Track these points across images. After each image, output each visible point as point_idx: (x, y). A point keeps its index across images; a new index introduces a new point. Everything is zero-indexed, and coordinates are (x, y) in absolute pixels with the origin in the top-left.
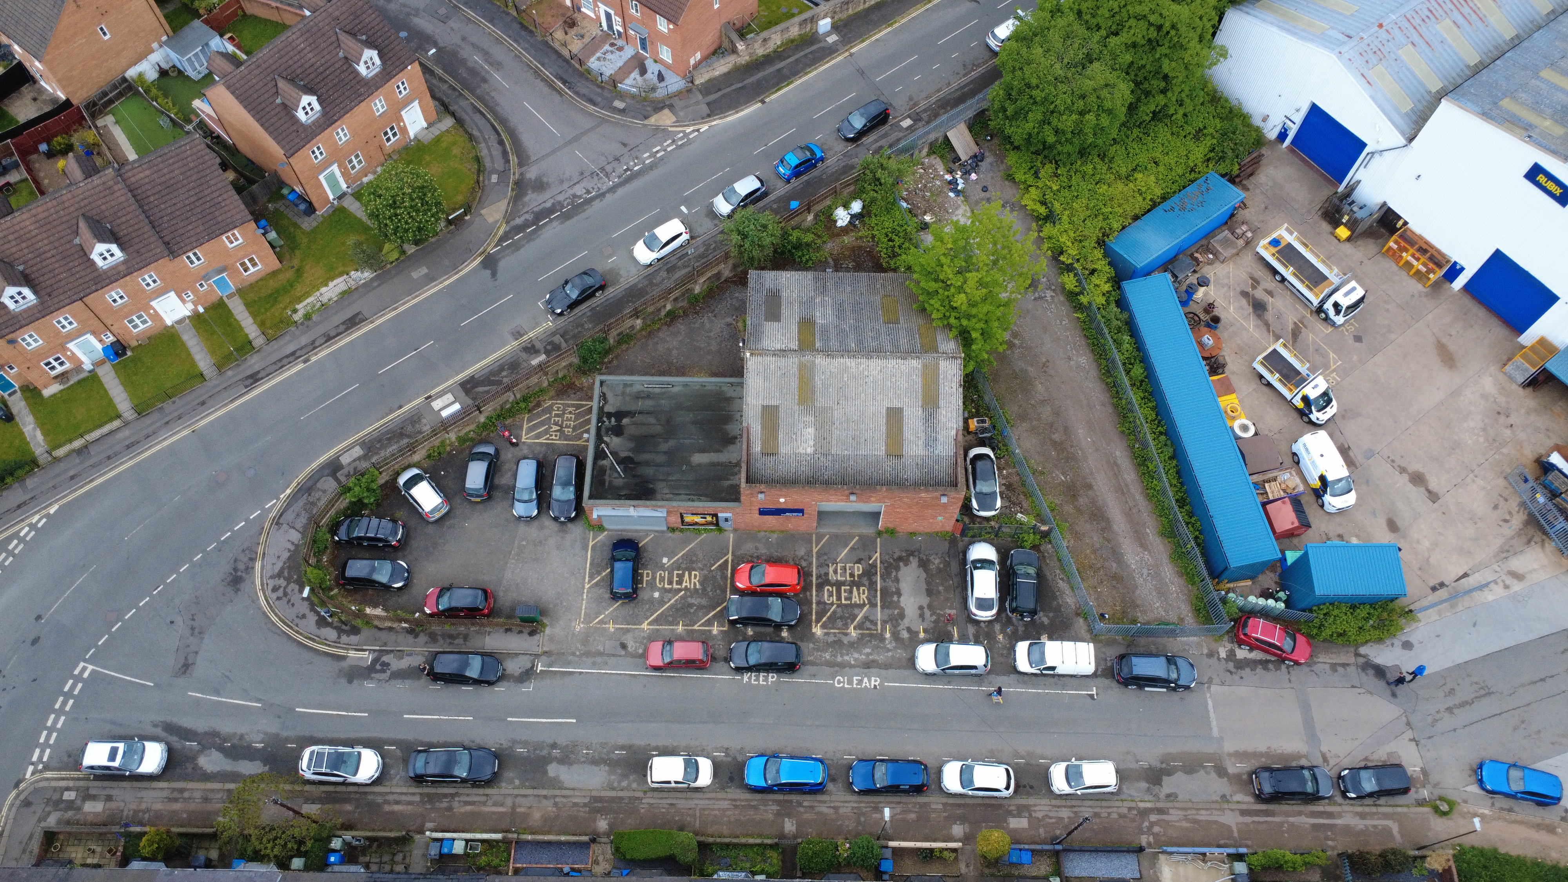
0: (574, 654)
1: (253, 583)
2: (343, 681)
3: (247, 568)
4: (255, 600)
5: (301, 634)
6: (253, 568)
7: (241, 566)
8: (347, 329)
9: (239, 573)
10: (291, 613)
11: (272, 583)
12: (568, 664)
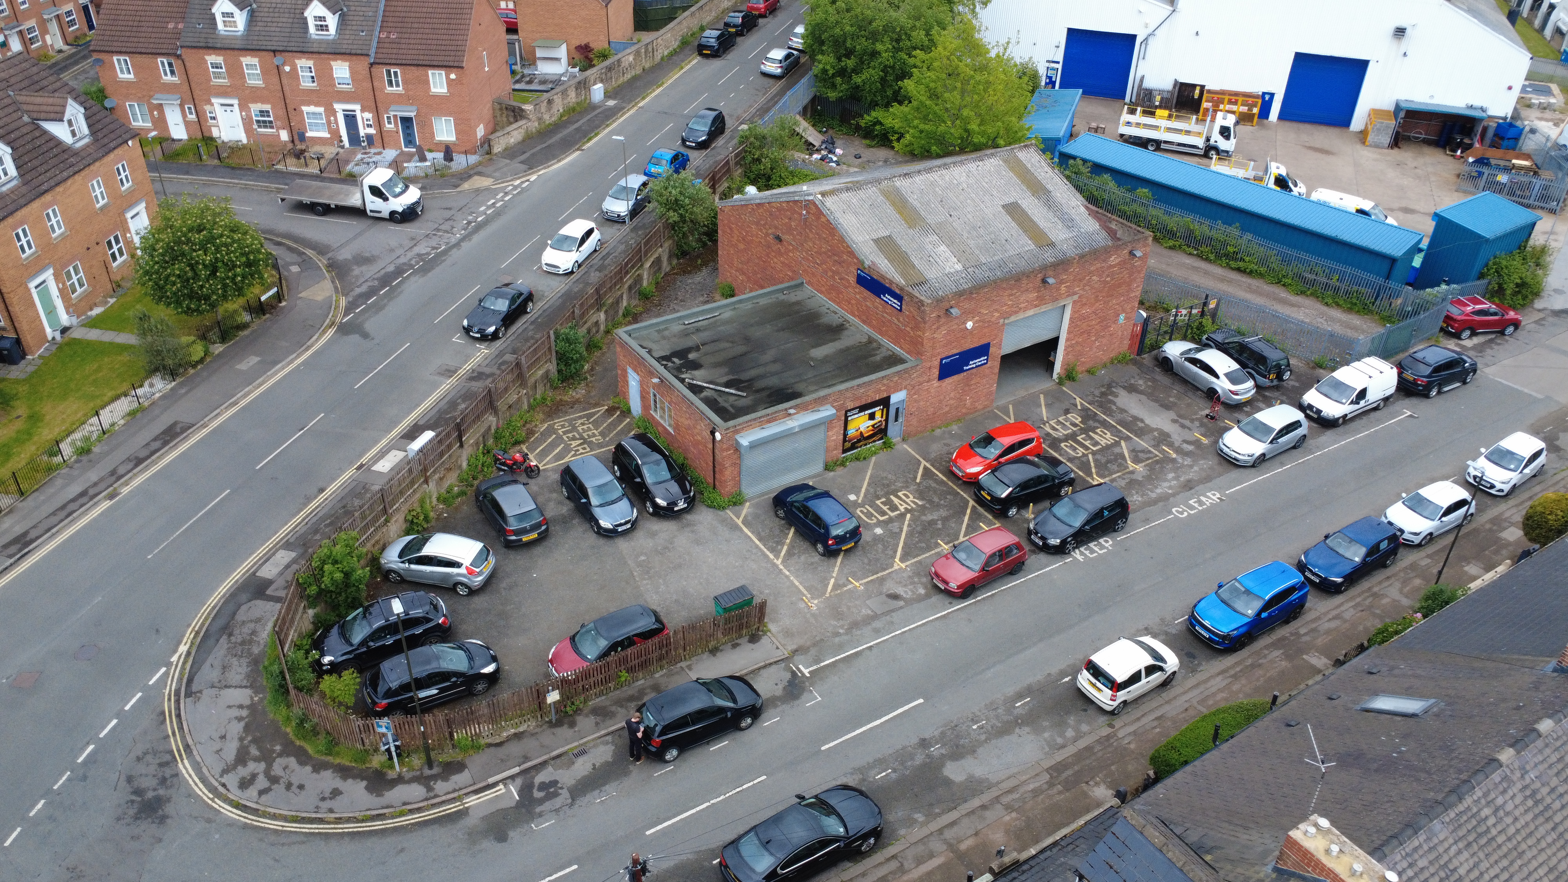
0: (837, 634)
1: (191, 794)
2: (489, 845)
3: (163, 781)
4: (211, 817)
5: (349, 820)
6: (177, 775)
7: (147, 783)
8: (165, 443)
9: (150, 794)
10: (305, 803)
11: (232, 780)
12: (841, 648)
